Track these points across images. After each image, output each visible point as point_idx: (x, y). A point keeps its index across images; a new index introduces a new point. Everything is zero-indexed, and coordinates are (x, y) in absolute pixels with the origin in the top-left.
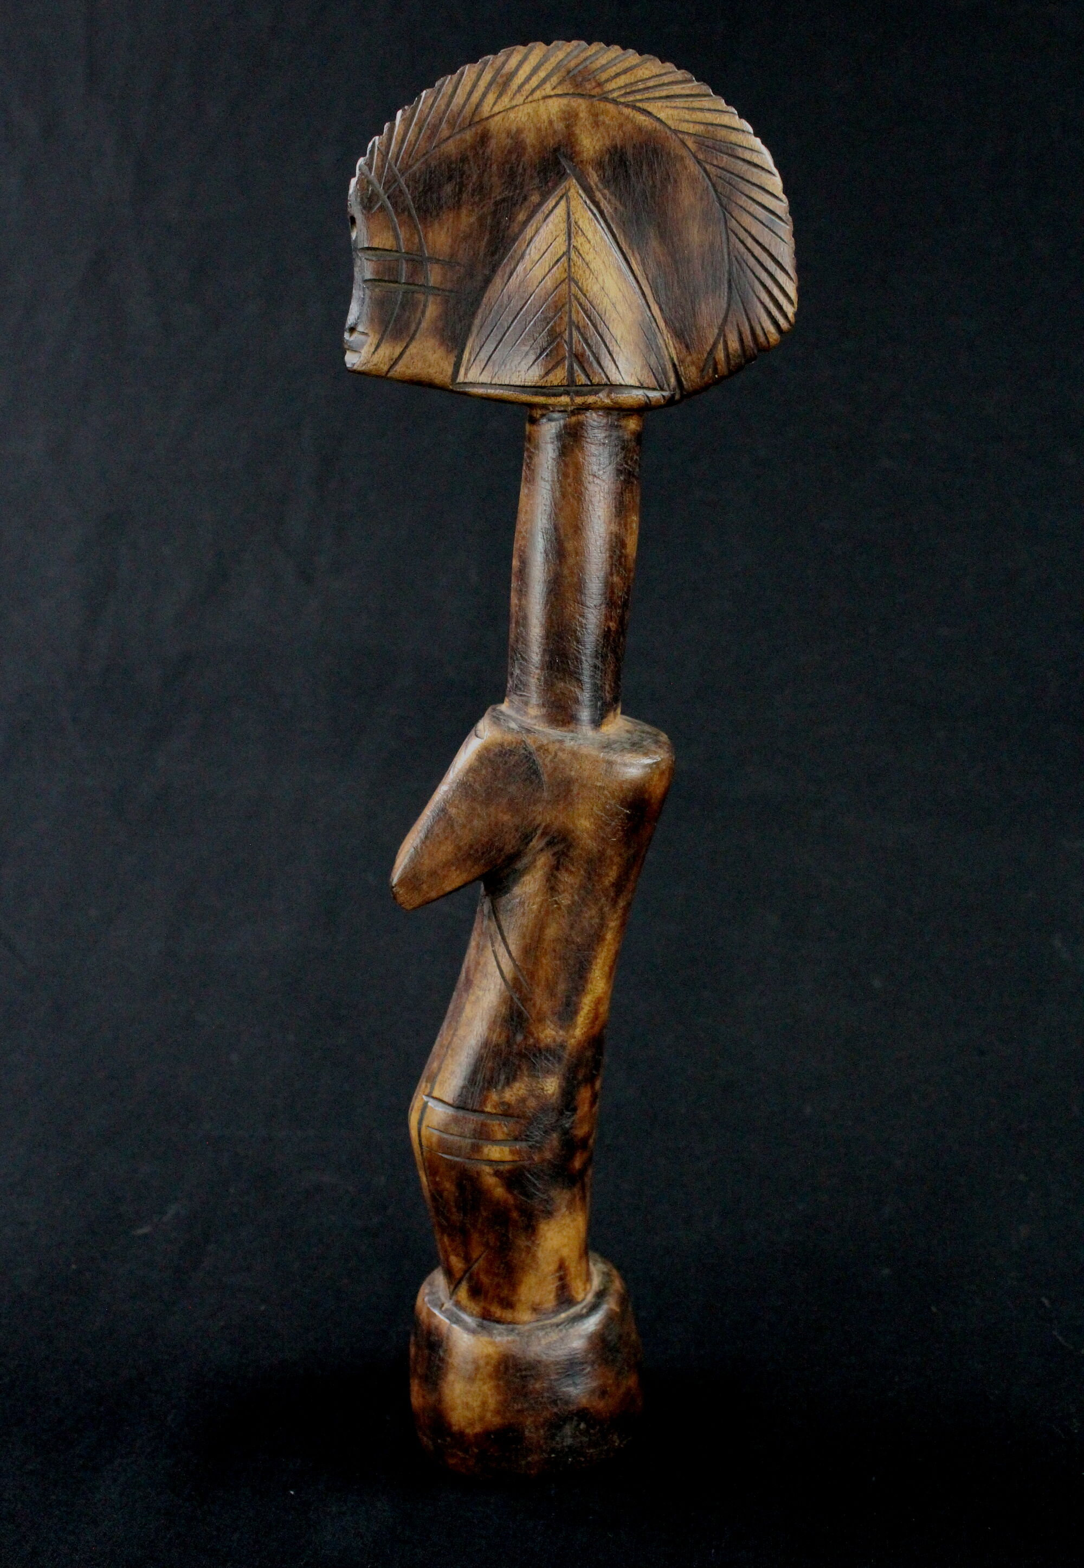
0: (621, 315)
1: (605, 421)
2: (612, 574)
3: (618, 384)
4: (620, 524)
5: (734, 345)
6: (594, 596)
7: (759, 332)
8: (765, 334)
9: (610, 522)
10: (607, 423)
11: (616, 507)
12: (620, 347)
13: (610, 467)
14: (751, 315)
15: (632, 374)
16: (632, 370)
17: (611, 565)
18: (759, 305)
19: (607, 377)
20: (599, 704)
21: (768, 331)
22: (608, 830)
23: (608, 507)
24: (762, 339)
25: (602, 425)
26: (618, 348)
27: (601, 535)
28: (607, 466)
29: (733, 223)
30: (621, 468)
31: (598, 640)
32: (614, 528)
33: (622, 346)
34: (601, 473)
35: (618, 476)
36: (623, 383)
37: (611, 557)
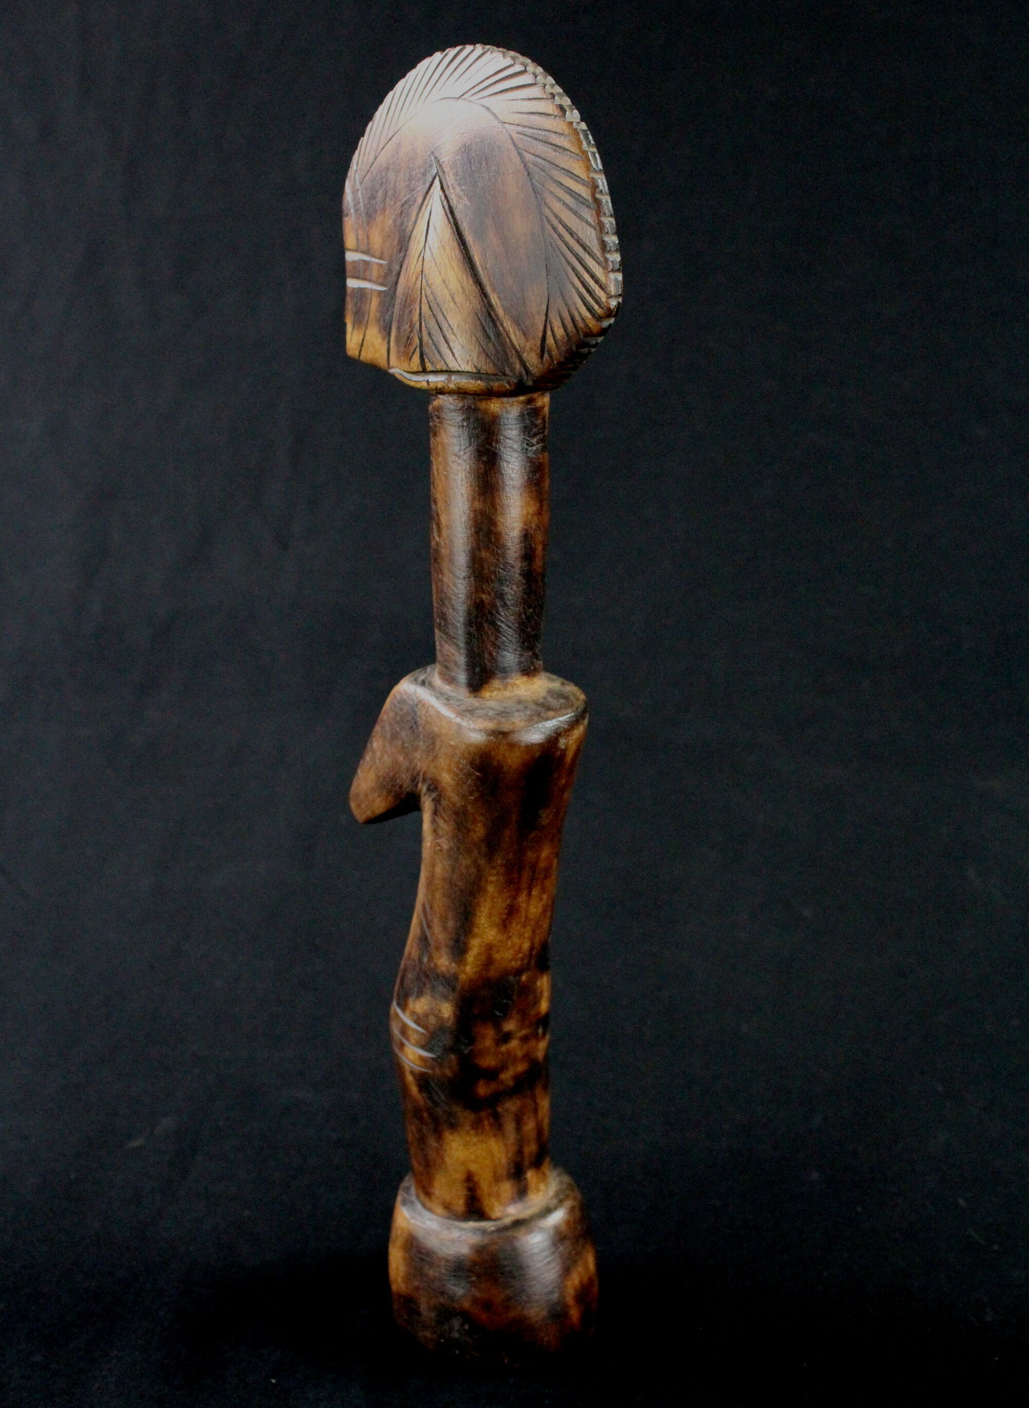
0: (459, 306)
1: (461, 405)
2: (479, 550)
3: (456, 370)
4: (484, 502)
5: (559, 332)
6: (462, 568)
7: (577, 318)
8: (583, 319)
9: (474, 499)
10: (464, 407)
11: (479, 486)
12: (456, 336)
13: (471, 448)
14: (569, 302)
15: (468, 362)
16: (468, 357)
17: (478, 541)
18: (574, 290)
19: (445, 363)
20: (477, 670)
21: (585, 316)
22: (465, 787)
23: (471, 486)
24: (581, 325)
25: (458, 408)
26: (454, 336)
27: (466, 512)
28: (467, 447)
29: (547, 211)
30: (482, 449)
31: (470, 610)
32: (478, 505)
33: (458, 336)
34: (462, 453)
35: (479, 456)
36: (460, 370)
37: (477, 533)
